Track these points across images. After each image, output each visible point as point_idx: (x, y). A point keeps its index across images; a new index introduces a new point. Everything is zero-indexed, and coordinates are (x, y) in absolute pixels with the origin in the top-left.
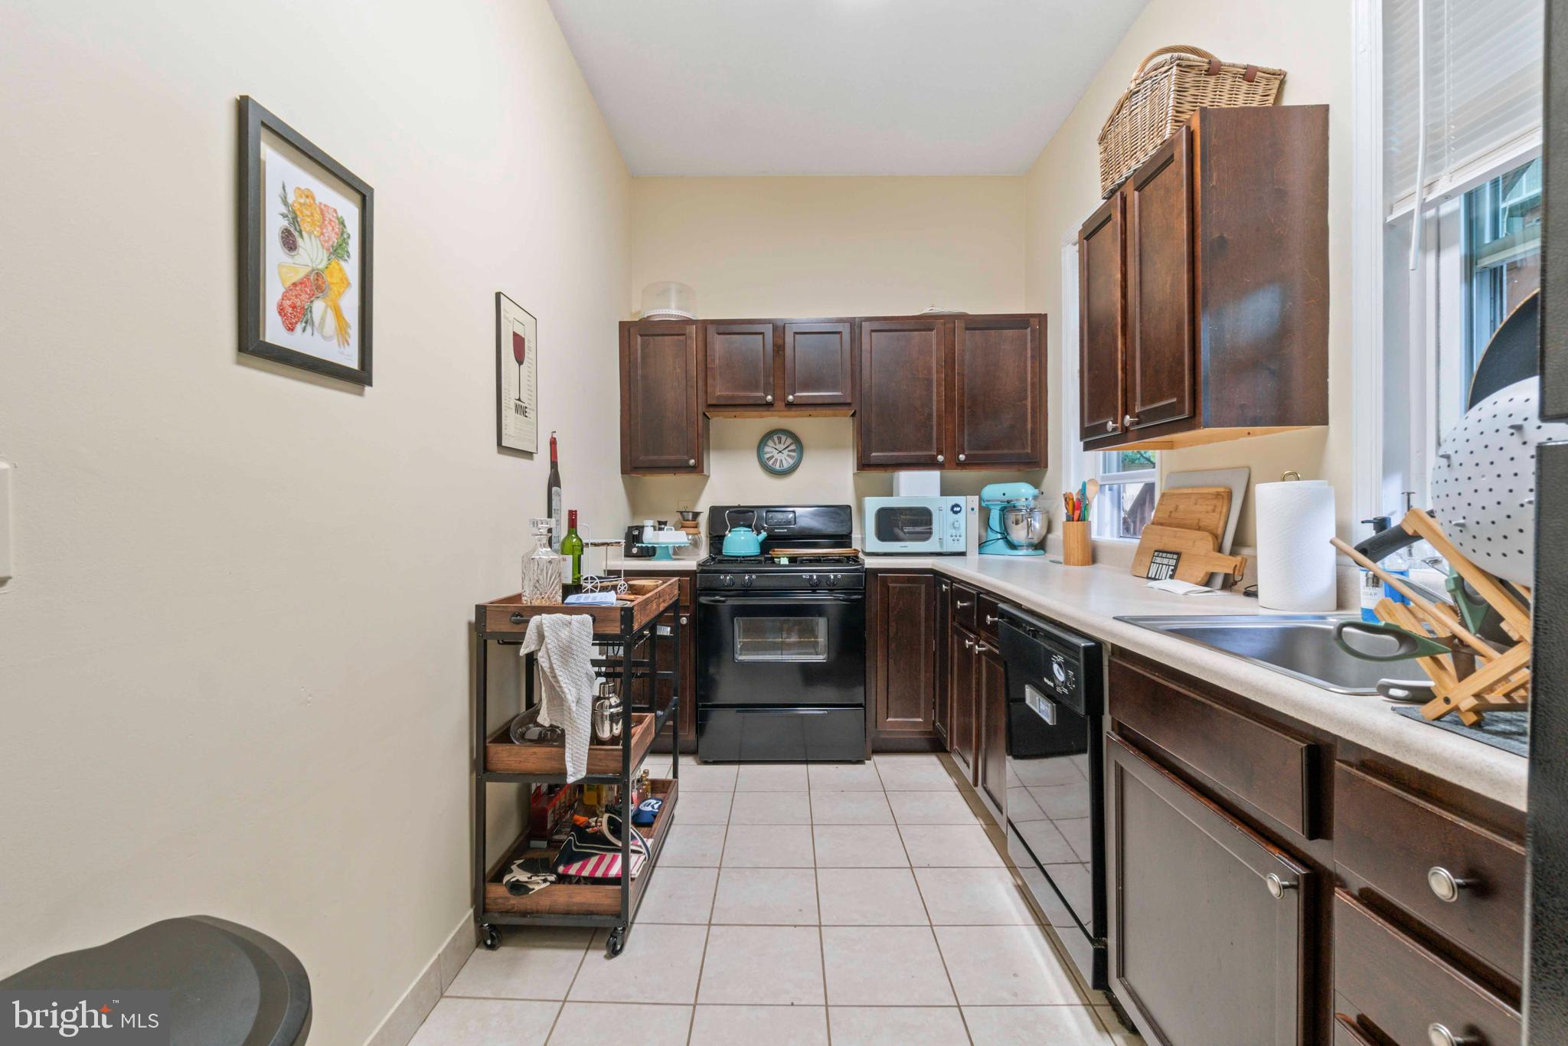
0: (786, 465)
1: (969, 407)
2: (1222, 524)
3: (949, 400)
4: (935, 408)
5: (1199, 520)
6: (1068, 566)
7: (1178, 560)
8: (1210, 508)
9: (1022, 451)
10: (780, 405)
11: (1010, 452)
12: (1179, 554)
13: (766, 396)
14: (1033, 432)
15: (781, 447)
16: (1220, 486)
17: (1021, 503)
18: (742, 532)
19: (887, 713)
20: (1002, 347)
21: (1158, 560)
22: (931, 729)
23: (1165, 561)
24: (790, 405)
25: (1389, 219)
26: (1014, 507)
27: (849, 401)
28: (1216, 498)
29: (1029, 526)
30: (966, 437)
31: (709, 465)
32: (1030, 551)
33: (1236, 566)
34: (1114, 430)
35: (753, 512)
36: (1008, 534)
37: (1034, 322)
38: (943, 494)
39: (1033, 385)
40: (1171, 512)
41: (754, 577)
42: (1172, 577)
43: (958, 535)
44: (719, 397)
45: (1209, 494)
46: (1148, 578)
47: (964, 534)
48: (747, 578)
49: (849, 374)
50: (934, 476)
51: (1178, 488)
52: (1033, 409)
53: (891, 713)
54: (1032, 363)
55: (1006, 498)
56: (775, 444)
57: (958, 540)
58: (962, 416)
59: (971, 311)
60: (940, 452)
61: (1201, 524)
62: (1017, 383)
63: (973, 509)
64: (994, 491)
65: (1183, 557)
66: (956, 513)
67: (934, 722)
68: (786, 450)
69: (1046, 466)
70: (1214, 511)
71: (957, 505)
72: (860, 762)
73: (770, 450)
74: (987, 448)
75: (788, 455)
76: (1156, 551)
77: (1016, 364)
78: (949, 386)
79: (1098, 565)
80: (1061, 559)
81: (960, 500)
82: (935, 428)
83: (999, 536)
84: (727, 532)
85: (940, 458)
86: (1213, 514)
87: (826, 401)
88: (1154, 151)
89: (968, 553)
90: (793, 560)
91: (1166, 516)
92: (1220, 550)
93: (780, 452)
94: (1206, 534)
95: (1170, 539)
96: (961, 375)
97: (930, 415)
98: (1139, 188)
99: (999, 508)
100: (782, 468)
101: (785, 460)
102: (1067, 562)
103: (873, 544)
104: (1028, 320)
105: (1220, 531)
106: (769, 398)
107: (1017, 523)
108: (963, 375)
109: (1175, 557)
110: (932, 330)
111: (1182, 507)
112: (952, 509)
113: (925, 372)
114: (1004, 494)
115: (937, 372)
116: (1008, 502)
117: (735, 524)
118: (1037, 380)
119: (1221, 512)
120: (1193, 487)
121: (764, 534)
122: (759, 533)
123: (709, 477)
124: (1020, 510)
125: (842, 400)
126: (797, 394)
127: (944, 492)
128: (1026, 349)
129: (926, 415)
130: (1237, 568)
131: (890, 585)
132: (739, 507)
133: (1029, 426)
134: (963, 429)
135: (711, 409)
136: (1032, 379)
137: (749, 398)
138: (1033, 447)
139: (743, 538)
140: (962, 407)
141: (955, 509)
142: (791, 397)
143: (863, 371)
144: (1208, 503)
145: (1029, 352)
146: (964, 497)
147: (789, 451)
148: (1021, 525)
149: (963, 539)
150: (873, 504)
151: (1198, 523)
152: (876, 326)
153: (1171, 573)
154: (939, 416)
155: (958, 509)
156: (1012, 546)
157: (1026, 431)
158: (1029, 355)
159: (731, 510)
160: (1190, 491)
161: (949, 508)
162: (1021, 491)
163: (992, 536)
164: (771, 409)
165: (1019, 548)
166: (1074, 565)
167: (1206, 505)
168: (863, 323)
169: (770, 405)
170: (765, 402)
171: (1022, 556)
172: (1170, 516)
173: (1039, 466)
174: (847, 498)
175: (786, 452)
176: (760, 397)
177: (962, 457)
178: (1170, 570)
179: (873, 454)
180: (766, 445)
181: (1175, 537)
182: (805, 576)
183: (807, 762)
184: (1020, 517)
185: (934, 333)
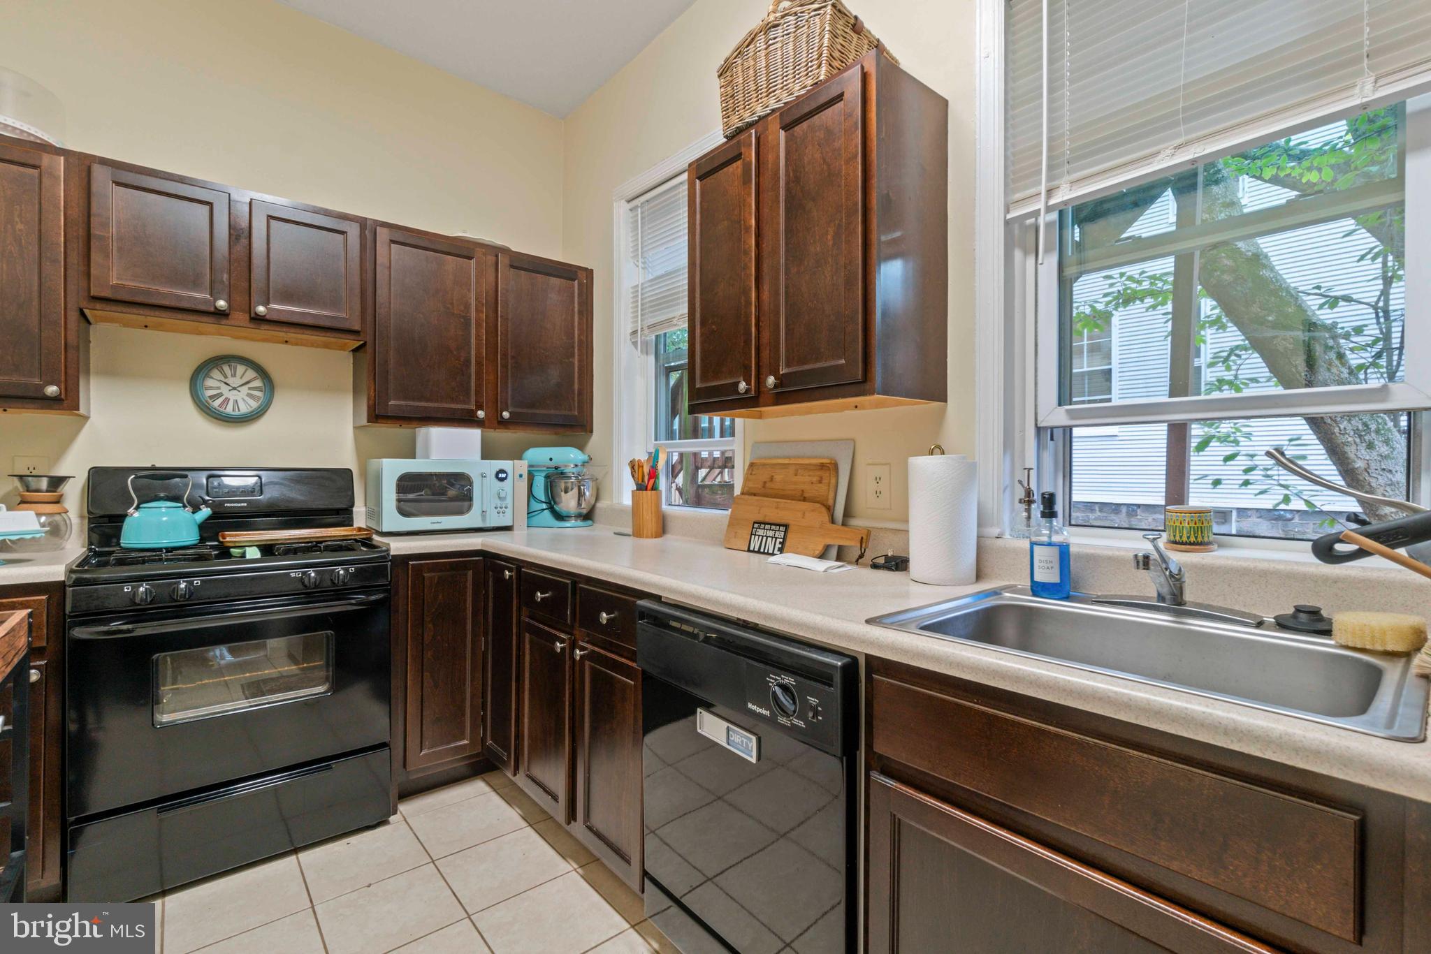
0: (244, 409)
1: (513, 357)
2: (831, 495)
3: (492, 347)
4: (473, 353)
5: (803, 491)
6: (641, 539)
7: (786, 532)
8: (815, 479)
9: (569, 413)
10: (240, 317)
11: (558, 412)
12: (786, 526)
13: (215, 301)
14: (580, 393)
15: (235, 382)
16: (823, 458)
17: (570, 470)
18: (163, 510)
19: (421, 747)
20: (550, 295)
21: (761, 532)
22: (479, 749)
23: (770, 533)
24: (258, 320)
25: (1009, 217)
26: (562, 473)
27: (357, 327)
28: (822, 469)
29: (581, 495)
30: (510, 393)
31: (88, 399)
32: (580, 523)
33: (862, 538)
34: (747, 391)
35: (186, 476)
36: (555, 503)
37: (582, 275)
38: (484, 457)
39: (580, 341)
40: (765, 483)
41: (197, 582)
42: (781, 550)
43: (504, 506)
44: (116, 287)
45: (810, 464)
46: (749, 550)
47: (510, 506)
48: (183, 586)
49: (357, 291)
50: (475, 434)
51: (765, 458)
52: (580, 368)
53: (427, 743)
54: (580, 319)
55: (553, 464)
56: (226, 377)
57: (504, 512)
58: (505, 366)
59: (515, 248)
60: (480, 407)
61: (806, 495)
62: (564, 338)
63: (521, 476)
64: (541, 455)
65: (791, 529)
66: (502, 480)
67: (483, 740)
68: (246, 387)
69: (591, 431)
70: (820, 482)
71: (502, 471)
72: (383, 822)
73: (213, 384)
74: (532, 406)
75: (249, 395)
76: (755, 523)
77: (564, 317)
78: (492, 330)
79: (668, 536)
80: (629, 530)
81: (506, 465)
82: (473, 377)
83: (544, 506)
84: (131, 510)
85: (481, 414)
86: (820, 485)
87: (321, 323)
88: (803, 92)
89: (515, 527)
90: (268, 550)
91: (760, 486)
92: (833, 521)
93: (234, 389)
94: (818, 505)
95: (770, 509)
96: (505, 319)
97: (468, 362)
98: (787, 127)
99: (543, 474)
100: (237, 413)
101: (243, 401)
102: (638, 533)
103: (392, 520)
104: (576, 272)
105: (830, 502)
106: (222, 304)
107: (566, 492)
108: (507, 319)
109: (782, 528)
110: (470, 258)
111: (778, 477)
112: (497, 476)
113: (462, 308)
114: (551, 459)
115: (477, 310)
116: (556, 468)
117: (147, 497)
118: (583, 338)
119: (829, 483)
120: (789, 458)
121: (205, 512)
122: (196, 509)
123: (87, 418)
124: (570, 478)
125: (347, 326)
126: (272, 306)
127: (487, 454)
128: (574, 303)
129: (462, 359)
130: (864, 540)
131: (425, 575)
132: (153, 468)
133: (576, 386)
134: (507, 382)
135: (98, 306)
136: (579, 336)
137: (179, 297)
138: (581, 408)
139: (164, 519)
140: (505, 355)
141: (500, 476)
142: (261, 309)
143: (378, 292)
144: (811, 473)
145: (576, 305)
146: (511, 462)
147: (250, 389)
148: (570, 493)
149: (509, 512)
150: (392, 469)
151: (802, 495)
152: (398, 236)
153: (780, 546)
154: (479, 363)
155: (504, 476)
156: (559, 517)
157: (573, 391)
158: (576, 309)
159: (140, 473)
160: (787, 461)
161: (494, 472)
162: (568, 456)
163: (536, 506)
164: (224, 322)
165: (567, 519)
166: (647, 537)
167: (809, 476)
168: (378, 228)
169: (220, 314)
170: (212, 309)
171: (572, 529)
172: (764, 487)
173: (586, 431)
174: (345, 458)
175: (245, 390)
176: (205, 301)
177: (506, 414)
178: (778, 542)
179: (392, 402)
180: (207, 376)
181: (777, 508)
182: (294, 574)
183: (295, 851)
184: (569, 485)
185: (473, 262)
